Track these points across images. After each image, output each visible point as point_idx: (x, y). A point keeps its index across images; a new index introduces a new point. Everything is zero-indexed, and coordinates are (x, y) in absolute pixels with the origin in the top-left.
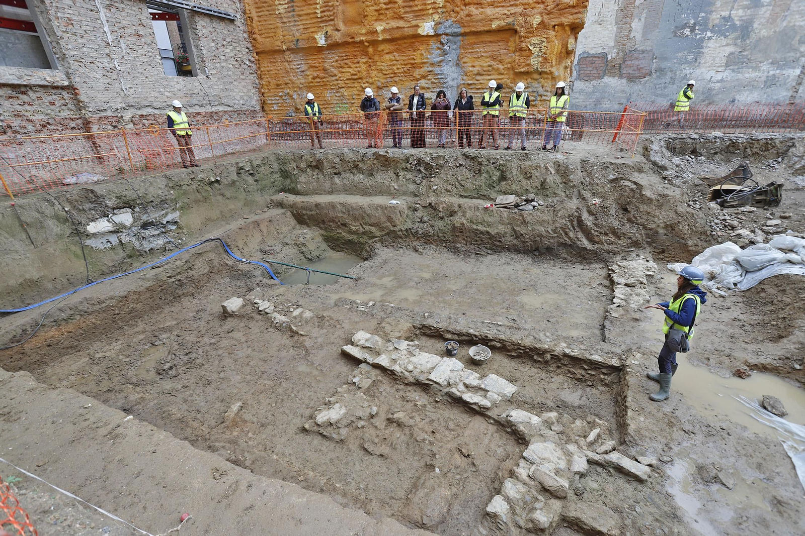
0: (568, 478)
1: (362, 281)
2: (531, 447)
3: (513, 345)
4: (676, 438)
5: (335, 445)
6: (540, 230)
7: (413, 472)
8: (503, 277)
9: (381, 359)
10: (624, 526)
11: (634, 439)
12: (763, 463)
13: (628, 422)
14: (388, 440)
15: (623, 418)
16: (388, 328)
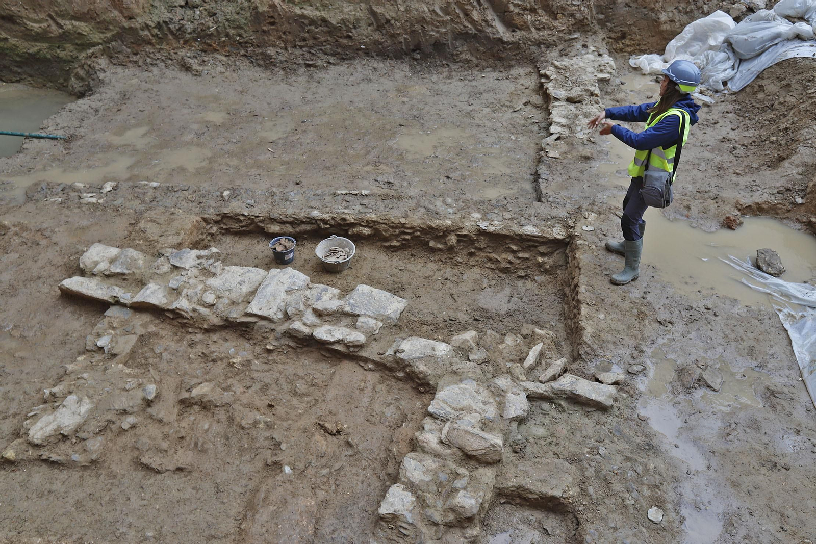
0: (502, 430)
1: (79, 143)
2: (440, 395)
3: (392, 227)
4: (649, 335)
5: (80, 474)
6: (421, 10)
7: (244, 482)
8: (361, 105)
9: (148, 292)
10: (585, 480)
11: (592, 349)
12: (756, 345)
13: (583, 324)
14: (188, 439)
15: (576, 320)
16: (152, 231)
